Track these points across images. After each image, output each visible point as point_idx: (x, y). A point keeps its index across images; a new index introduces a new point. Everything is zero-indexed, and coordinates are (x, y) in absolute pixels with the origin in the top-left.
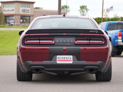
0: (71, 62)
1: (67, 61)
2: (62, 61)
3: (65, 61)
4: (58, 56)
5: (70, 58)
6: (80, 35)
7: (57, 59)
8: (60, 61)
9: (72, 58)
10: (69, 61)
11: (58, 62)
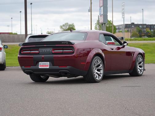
0: (48, 67)
1: (46, 66)
2: (42, 66)
3: (44, 66)
4: (40, 63)
5: (48, 64)
6: (55, 46)
7: (39, 65)
8: (41, 66)
9: (49, 64)
10: (47, 66)
11: (40, 67)
